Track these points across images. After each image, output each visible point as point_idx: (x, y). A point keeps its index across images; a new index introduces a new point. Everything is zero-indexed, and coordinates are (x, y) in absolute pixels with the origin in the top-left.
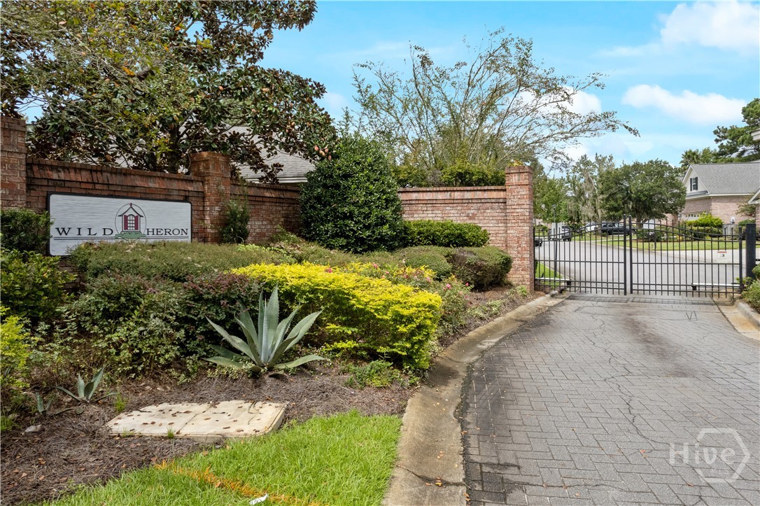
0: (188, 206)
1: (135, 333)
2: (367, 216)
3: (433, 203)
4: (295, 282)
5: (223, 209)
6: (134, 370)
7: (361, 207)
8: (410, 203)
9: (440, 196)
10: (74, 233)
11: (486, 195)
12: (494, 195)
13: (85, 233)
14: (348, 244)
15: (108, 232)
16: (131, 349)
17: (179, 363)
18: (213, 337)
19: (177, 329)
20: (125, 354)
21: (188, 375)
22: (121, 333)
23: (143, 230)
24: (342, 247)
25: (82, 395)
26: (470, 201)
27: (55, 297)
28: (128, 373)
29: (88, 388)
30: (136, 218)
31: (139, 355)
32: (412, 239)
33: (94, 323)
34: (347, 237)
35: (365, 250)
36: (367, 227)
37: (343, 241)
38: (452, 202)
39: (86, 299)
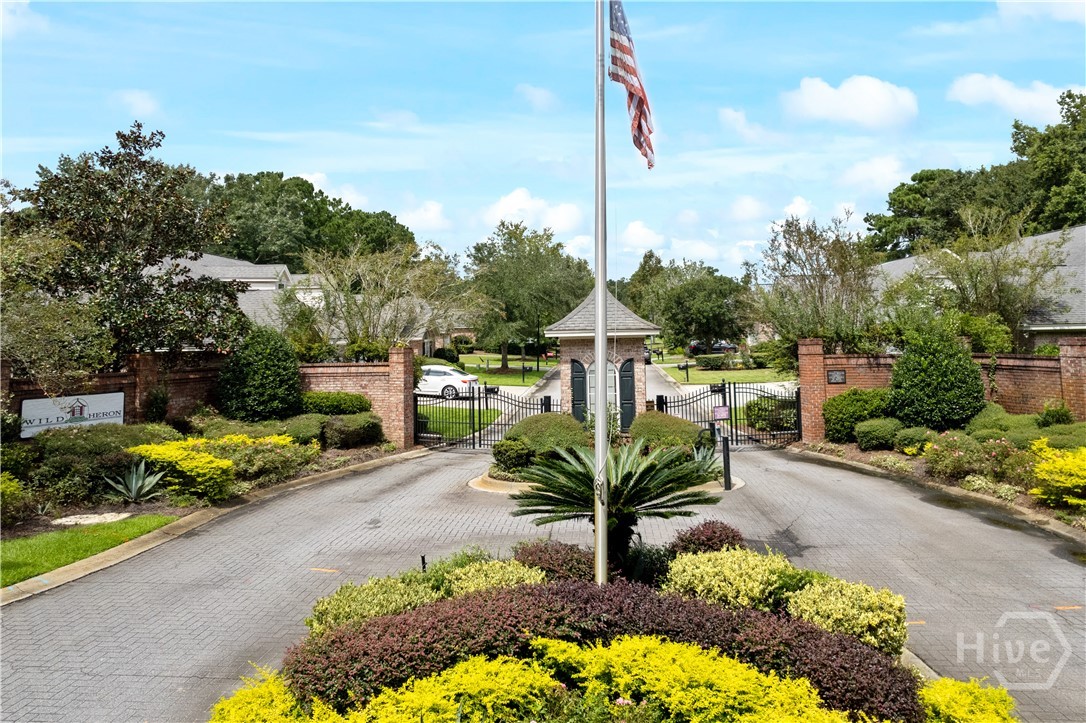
0: (122, 394)
1: (67, 484)
2: (262, 395)
3: (334, 376)
4: (157, 456)
5: (150, 394)
6: (66, 502)
7: (257, 388)
8: (316, 375)
9: (340, 370)
10: (37, 422)
11: (375, 369)
12: (382, 369)
13: (44, 422)
14: (247, 416)
15: (60, 419)
16: (65, 492)
17: (87, 498)
18: (108, 487)
19: (88, 482)
20: (62, 494)
21: (93, 503)
22: (61, 484)
23: (86, 415)
24: (242, 419)
25: (40, 512)
26: (363, 374)
27: (28, 467)
28: (63, 503)
29: (43, 509)
30: (81, 408)
31: (68, 495)
32: (307, 408)
33: (47, 480)
34: (247, 411)
35: (259, 420)
36: (260, 403)
37: (243, 414)
38: (349, 375)
39: (44, 469)
